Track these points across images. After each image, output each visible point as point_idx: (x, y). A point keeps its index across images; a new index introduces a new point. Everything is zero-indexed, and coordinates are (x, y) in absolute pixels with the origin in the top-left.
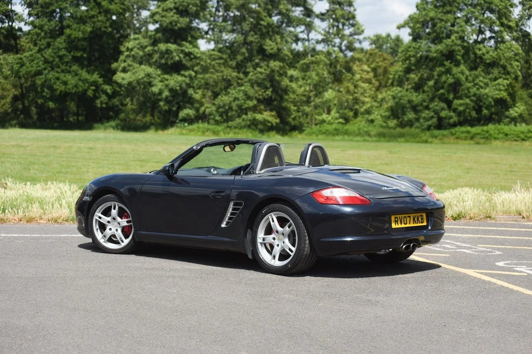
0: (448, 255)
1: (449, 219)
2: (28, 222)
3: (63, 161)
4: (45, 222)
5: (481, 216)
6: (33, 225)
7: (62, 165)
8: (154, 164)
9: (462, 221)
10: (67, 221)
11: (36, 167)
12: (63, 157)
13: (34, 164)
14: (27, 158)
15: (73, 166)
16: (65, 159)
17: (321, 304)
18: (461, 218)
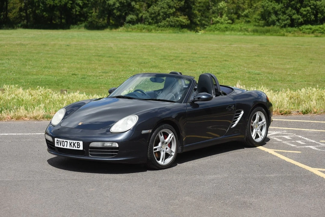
0: (300, 152)
1: (300, 113)
2: (17, 119)
3: (49, 57)
4: (29, 119)
5: (322, 111)
6: (20, 122)
7: (48, 61)
8: (107, 59)
9: (309, 115)
10: (43, 118)
11: (31, 63)
12: (49, 54)
13: (30, 60)
14: (25, 56)
15: (55, 62)
16: (50, 55)
17: (211, 207)
18: (308, 113)
